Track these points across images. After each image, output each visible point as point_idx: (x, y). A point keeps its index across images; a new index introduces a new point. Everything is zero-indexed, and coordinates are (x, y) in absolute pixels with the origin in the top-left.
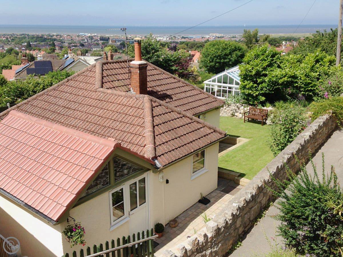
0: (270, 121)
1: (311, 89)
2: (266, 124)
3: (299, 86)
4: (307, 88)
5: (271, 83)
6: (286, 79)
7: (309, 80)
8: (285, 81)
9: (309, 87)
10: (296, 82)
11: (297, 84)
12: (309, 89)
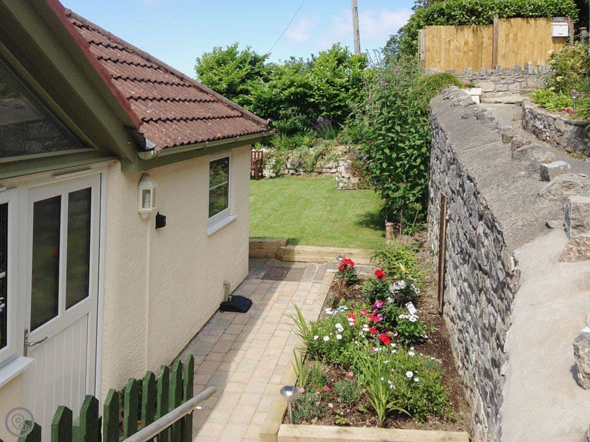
0: (272, 171)
1: (340, 105)
2: (265, 177)
3: (317, 102)
4: (333, 103)
5: (262, 104)
6: (293, 89)
7: (334, 90)
8: (292, 94)
9: (336, 102)
10: (311, 96)
11: (312, 100)
12: (337, 104)
